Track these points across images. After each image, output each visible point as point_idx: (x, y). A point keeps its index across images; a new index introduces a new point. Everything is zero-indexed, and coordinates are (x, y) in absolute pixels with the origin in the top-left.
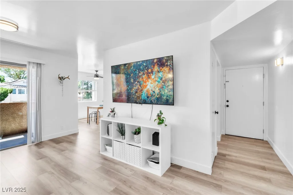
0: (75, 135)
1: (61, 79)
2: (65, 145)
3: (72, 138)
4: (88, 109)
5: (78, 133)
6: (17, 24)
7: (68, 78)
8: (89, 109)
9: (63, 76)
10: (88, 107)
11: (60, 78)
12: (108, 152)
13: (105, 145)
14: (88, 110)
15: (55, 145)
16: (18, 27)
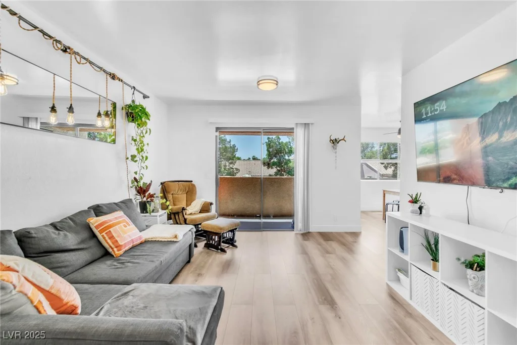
0: (356, 235)
1: (333, 143)
2: (334, 245)
3: (350, 239)
4: (384, 194)
5: (360, 232)
6: (277, 79)
7: (343, 139)
8: (386, 195)
9: (337, 138)
10: (384, 191)
11: (333, 141)
12: (401, 284)
13: (397, 270)
14: (384, 196)
15: (322, 241)
16: (277, 82)
